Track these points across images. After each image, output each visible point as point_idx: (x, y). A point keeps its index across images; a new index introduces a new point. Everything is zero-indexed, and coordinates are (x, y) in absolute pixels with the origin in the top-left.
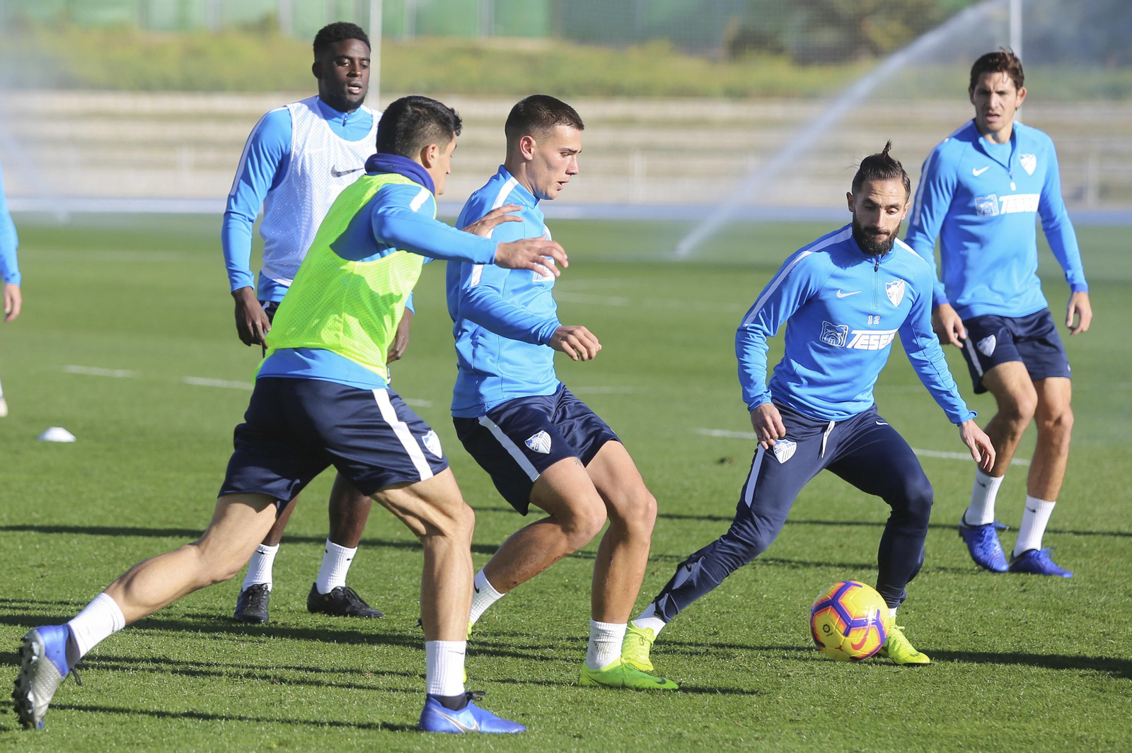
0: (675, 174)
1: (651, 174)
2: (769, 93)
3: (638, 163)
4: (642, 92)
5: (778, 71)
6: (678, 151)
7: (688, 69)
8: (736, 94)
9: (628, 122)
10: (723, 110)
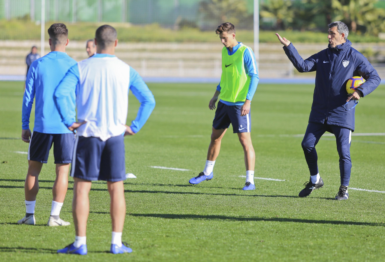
0: (158, 67)
1: (148, 67)
2: (190, 40)
3: (144, 63)
4: (149, 40)
5: (194, 33)
6: (160, 59)
7: (165, 33)
8: (180, 41)
9: (144, 50)
10: (175, 46)
